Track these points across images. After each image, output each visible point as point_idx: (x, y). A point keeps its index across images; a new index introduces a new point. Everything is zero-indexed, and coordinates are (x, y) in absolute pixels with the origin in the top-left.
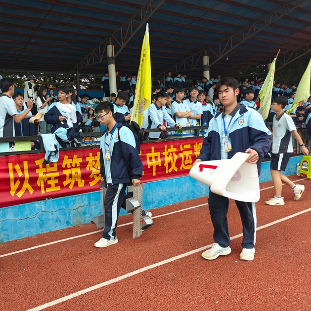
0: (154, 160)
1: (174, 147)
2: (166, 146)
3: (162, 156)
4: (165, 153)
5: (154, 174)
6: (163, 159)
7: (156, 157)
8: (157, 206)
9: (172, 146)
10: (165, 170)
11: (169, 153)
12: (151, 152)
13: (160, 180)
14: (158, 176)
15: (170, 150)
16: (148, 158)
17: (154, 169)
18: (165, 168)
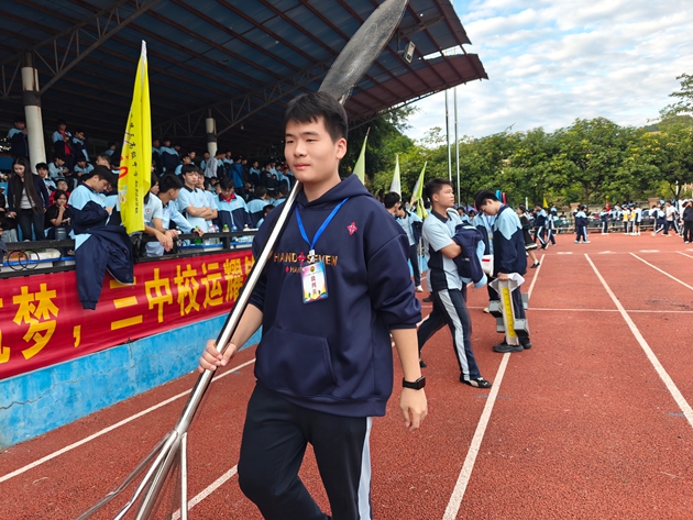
0: (158, 293)
1: (192, 269)
2: (179, 267)
3: (173, 286)
4: (178, 280)
5: (161, 319)
6: (174, 290)
7: (162, 288)
8: (168, 379)
9: (189, 267)
10: (179, 310)
11: (185, 279)
12: (153, 279)
13: (171, 330)
14: (167, 323)
15: (186, 274)
16: (148, 290)
17: (161, 311)
18: (179, 306)
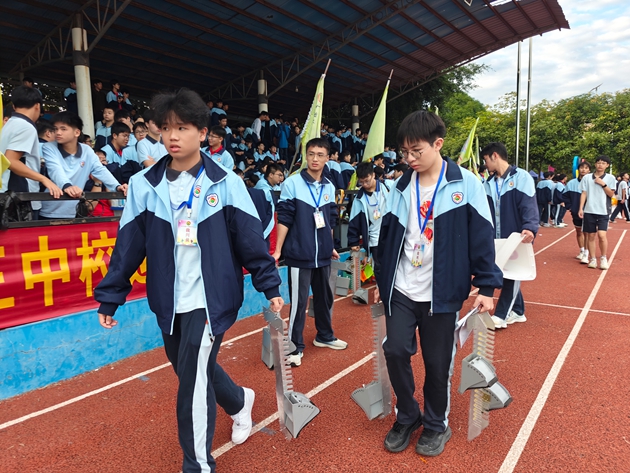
0: (46, 269)
1: (110, 236)
2: (85, 236)
3: (73, 258)
4: (84, 250)
5: (49, 301)
6: (75, 265)
7: (54, 262)
8: (53, 380)
9: (103, 234)
10: (85, 290)
11: (96, 250)
12: (38, 250)
16: (26, 265)
17: (48, 291)
